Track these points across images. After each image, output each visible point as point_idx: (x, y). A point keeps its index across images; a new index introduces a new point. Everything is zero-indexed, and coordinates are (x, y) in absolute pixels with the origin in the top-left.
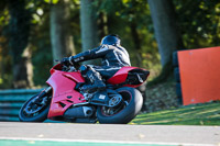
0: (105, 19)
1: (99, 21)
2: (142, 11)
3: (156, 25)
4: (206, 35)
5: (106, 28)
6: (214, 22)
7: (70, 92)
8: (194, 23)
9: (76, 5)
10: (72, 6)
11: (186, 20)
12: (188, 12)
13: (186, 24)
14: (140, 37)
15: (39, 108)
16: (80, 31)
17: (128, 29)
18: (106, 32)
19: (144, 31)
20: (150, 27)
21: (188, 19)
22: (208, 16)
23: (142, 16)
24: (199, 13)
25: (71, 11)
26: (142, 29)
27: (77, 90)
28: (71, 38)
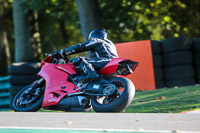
0: (36, 16)
1: (30, 18)
2: (70, 9)
3: (82, 21)
4: (127, 30)
5: (37, 24)
6: (135, 19)
7: (63, 83)
8: (117, 20)
9: (10, 4)
10: (6, 5)
11: (110, 17)
12: (111, 10)
13: (110, 20)
14: (68, 33)
15: (33, 99)
16: (13, 27)
17: (57, 26)
18: (37, 29)
19: (72, 27)
20: (77, 23)
21: (111, 16)
22: (130, 13)
23: (70, 13)
24: (121, 11)
25: (5, 9)
26: (70, 25)
27: (70, 80)
28: (5, 34)
